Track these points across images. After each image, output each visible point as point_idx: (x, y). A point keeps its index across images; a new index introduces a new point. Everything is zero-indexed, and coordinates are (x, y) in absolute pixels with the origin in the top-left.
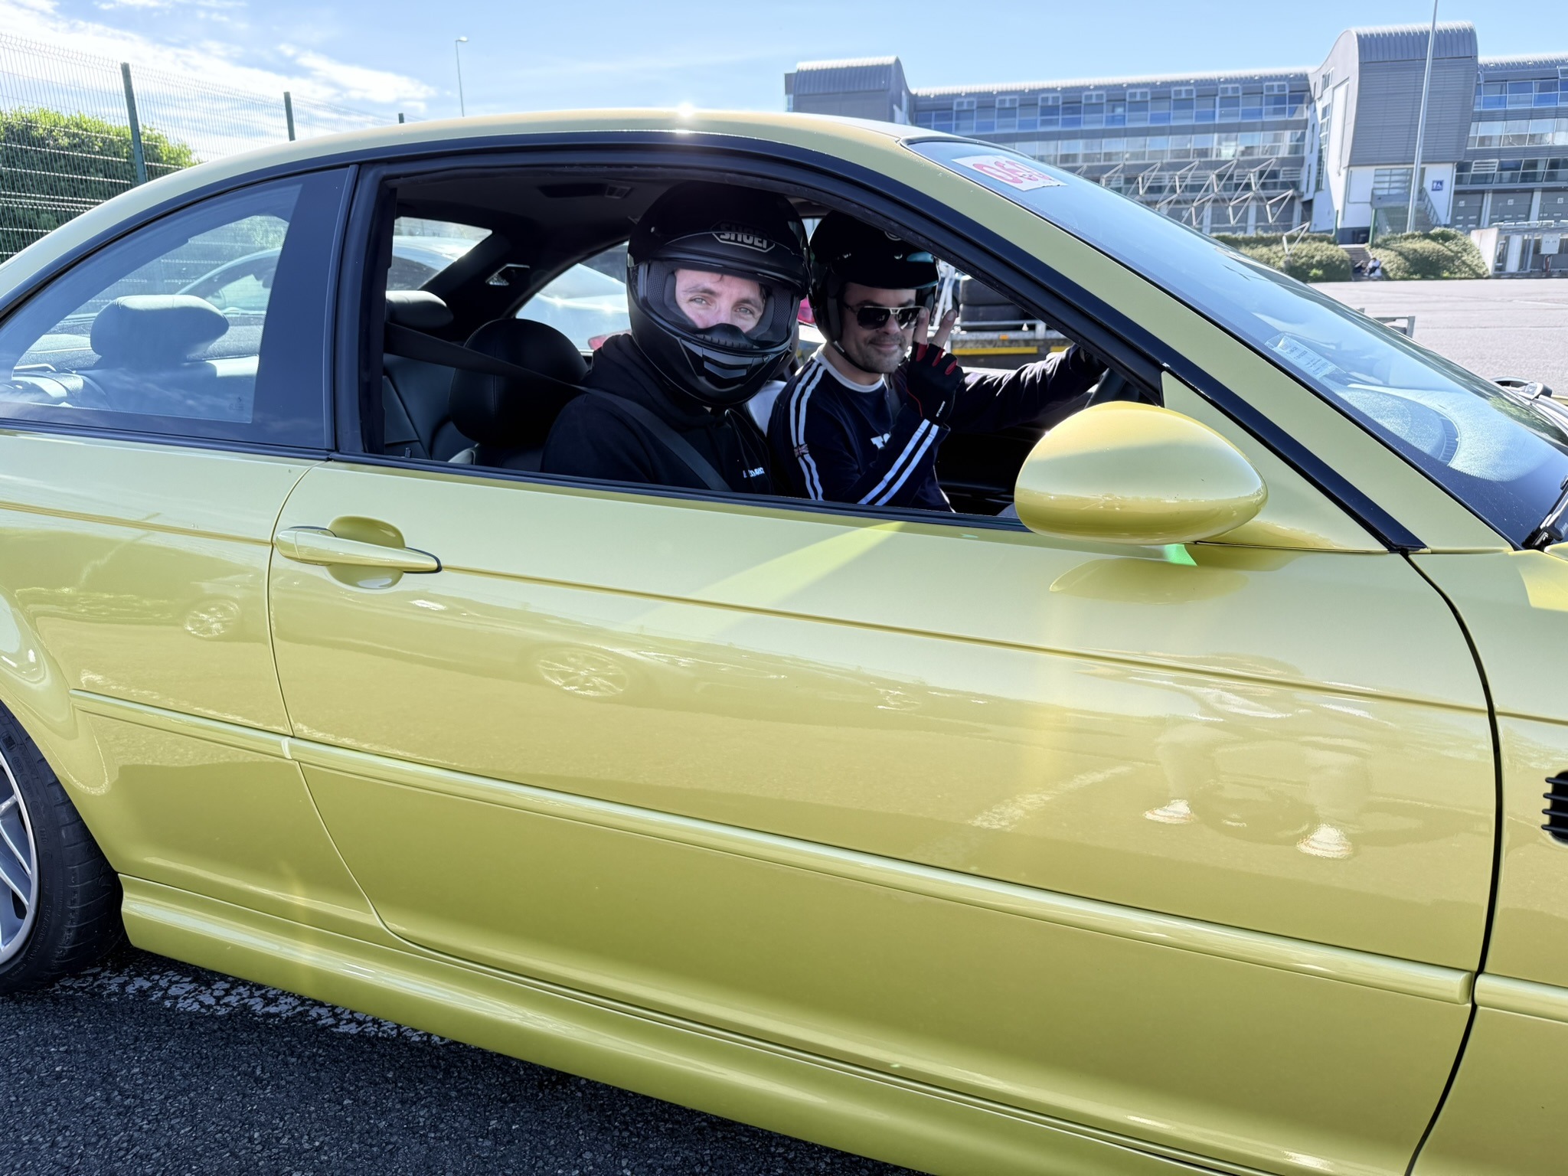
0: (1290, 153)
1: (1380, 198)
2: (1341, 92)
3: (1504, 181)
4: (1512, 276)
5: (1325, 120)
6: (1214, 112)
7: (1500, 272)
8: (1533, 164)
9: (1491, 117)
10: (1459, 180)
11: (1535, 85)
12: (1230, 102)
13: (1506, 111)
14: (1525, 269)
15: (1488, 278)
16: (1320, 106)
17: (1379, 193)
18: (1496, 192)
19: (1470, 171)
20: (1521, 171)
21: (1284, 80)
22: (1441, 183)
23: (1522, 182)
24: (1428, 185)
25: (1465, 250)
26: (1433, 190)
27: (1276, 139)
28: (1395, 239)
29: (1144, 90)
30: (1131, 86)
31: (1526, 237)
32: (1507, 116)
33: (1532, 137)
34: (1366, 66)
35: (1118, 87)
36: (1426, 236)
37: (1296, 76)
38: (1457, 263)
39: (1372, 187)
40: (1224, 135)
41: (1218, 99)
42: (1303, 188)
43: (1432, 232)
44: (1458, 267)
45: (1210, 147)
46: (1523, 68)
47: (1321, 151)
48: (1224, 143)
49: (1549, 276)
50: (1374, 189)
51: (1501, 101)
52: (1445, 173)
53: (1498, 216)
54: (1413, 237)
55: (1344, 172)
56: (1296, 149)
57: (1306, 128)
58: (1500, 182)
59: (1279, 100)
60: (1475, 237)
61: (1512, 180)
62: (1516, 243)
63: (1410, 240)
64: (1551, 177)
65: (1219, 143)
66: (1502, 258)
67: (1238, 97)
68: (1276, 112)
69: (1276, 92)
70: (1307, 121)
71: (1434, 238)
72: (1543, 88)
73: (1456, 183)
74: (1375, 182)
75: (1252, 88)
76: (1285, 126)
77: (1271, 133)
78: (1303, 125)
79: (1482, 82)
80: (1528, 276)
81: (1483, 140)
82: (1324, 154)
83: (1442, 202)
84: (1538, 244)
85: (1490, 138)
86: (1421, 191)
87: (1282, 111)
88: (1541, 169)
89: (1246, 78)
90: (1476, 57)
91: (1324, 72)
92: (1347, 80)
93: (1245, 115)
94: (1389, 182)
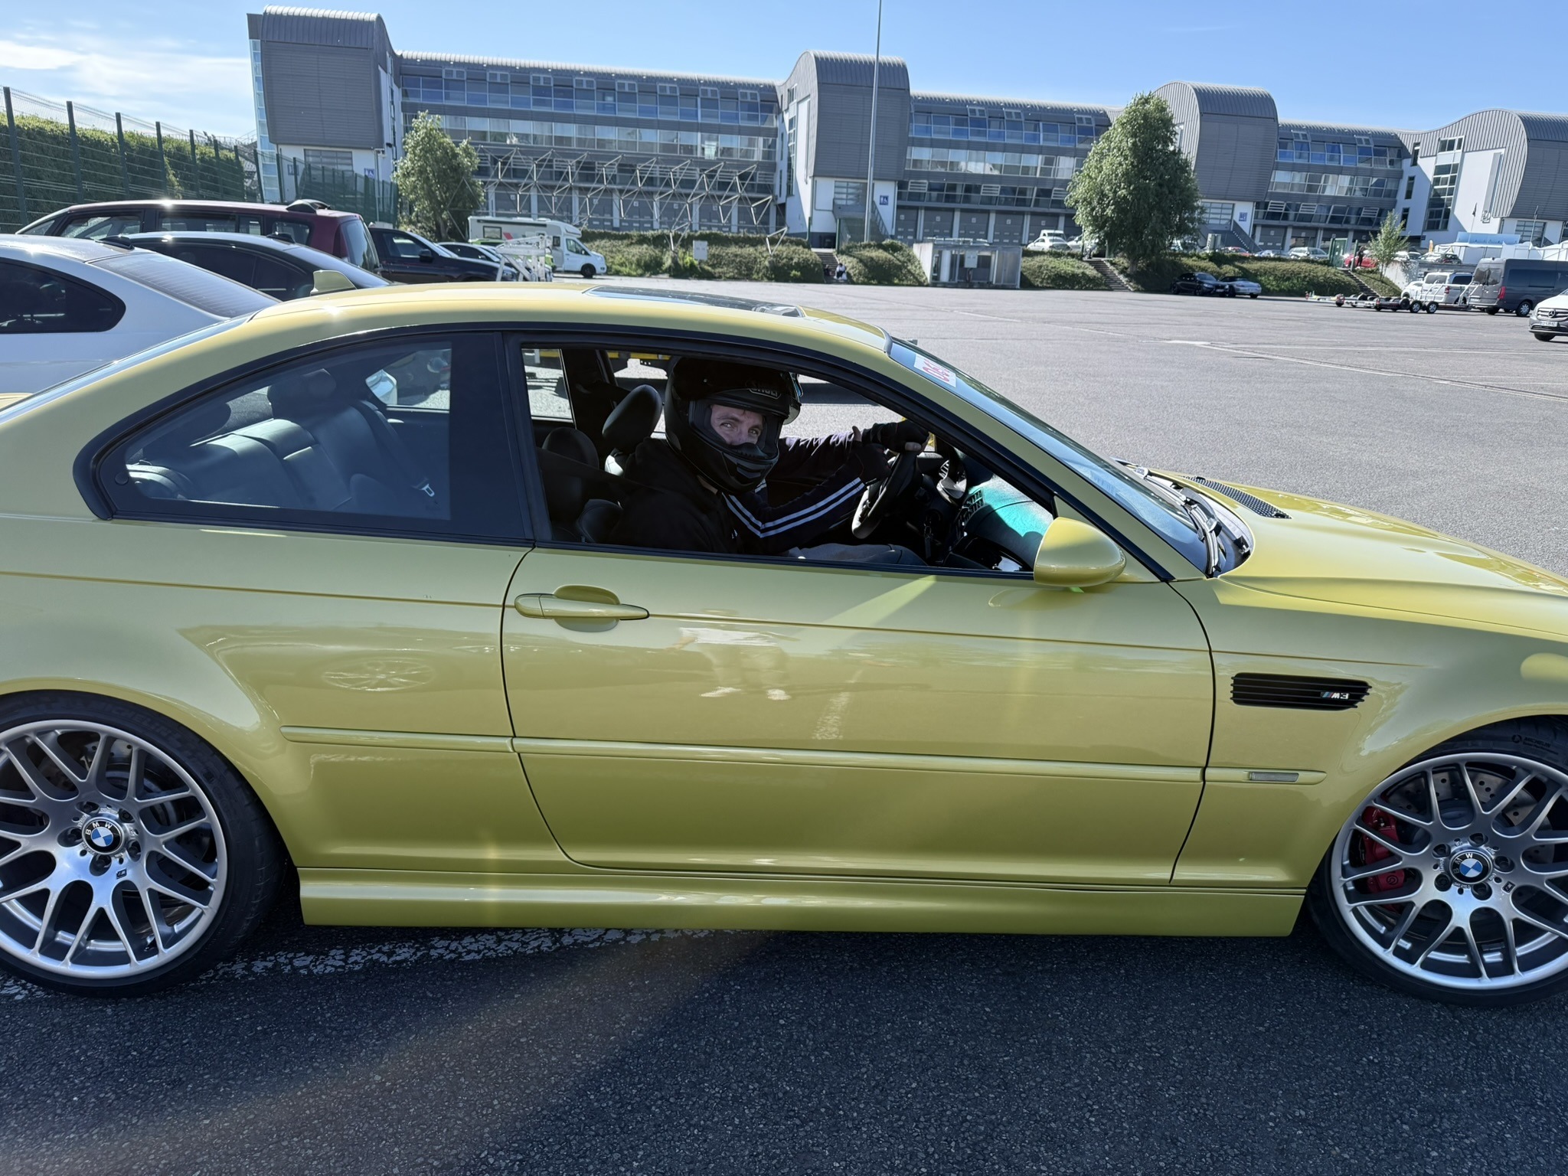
0: (763, 158)
1: (840, 207)
2: (804, 106)
3: (933, 199)
4: (945, 285)
5: (792, 131)
6: (697, 111)
7: (936, 282)
8: (953, 187)
9: (921, 143)
10: (900, 196)
11: (951, 119)
12: (709, 103)
13: (932, 139)
14: (954, 280)
15: (928, 286)
16: (787, 117)
17: (839, 202)
18: (927, 209)
19: (907, 188)
20: (945, 193)
21: (756, 89)
22: (887, 198)
23: (946, 202)
24: (877, 200)
26: (881, 204)
27: (751, 143)
28: (856, 247)
29: (632, 82)
30: (619, 76)
31: (953, 252)
32: (933, 144)
33: (952, 163)
34: (821, 85)
35: (606, 76)
36: (880, 246)
37: (765, 86)
38: (904, 271)
39: (832, 195)
40: (706, 134)
41: (699, 100)
42: (777, 192)
43: (884, 243)
44: (905, 275)
45: (694, 144)
46: (942, 104)
47: (790, 159)
48: (706, 143)
49: (971, 287)
50: (835, 200)
51: (928, 131)
52: (888, 189)
53: (930, 233)
54: (869, 246)
55: (810, 181)
56: (769, 154)
57: (776, 136)
58: (930, 200)
59: (752, 107)
60: (916, 249)
62: (947, 257)
63: (868, 249)
64: (967, 199)
65: (703, 142)
66: (936, 269)
67: (716, 100)
68: (751, 118)
69: (749, 99)
70: (776, 129)
71: (885, 248)
72: (957, 123)
73: (898, 199)
74: (836, 192)
75: (728, 93)
76: (758, 132)
77: (746, 138)
78: (774, 133)
79: (913, 111)
80: (956, 286)
81: (916, 162)
82: (793, 162)
83: (888, 214)
84: (962, 258)
85: (921, 161)
86: (873, 202)
87: (754, 118)
88: (959, 192)
89: (723, 83)
90: (908, 89)
91: (788, 87)
92: (809, 96)
93: (724, 117)
94: (847, 194)
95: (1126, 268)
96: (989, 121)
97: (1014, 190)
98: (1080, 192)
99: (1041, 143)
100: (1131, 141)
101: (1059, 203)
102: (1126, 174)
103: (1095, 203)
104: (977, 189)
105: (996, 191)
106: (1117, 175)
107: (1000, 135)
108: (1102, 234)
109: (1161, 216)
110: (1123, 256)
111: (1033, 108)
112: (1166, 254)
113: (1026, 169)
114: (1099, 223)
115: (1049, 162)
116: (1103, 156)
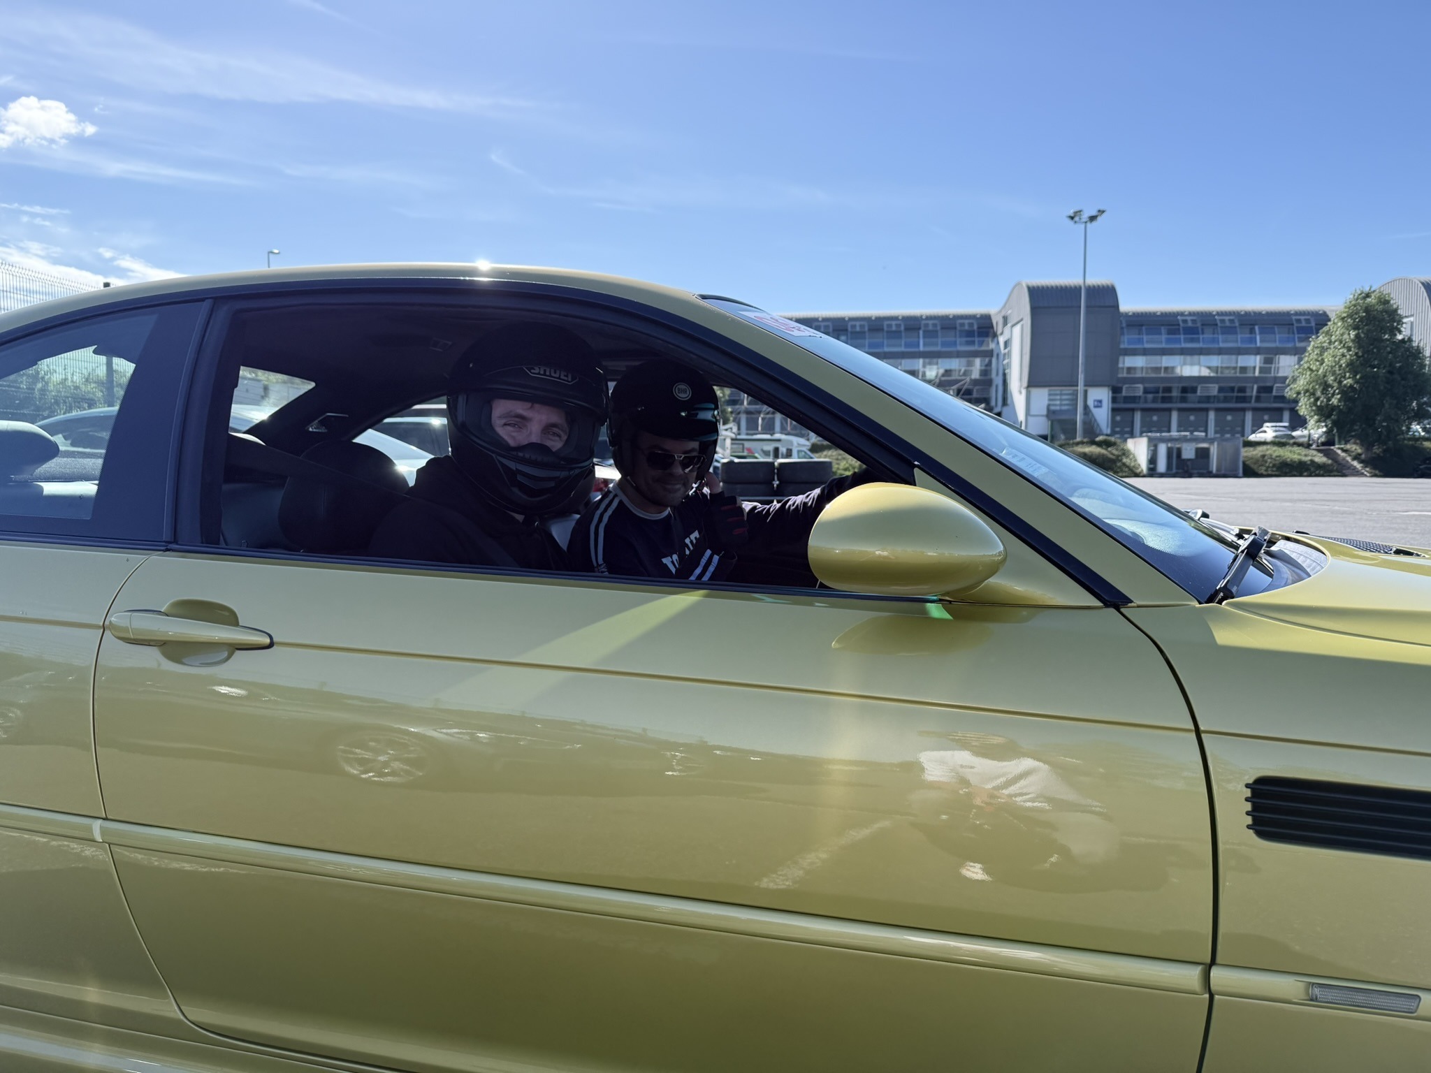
0: (981, 375)
1: (1054, 412)
2: (1017, 329)
3: (1148, 402)
4: (1162, 475)
5: (1006, 351)
6: (918, 342)
7: (1152, 472)
8: (1169, 390)
9: (1134, 352)
10: (1114, 400)
11: (1163, 330)
12: (930, 334)
13: (1145, 348)
14: (1172, 470)
15: (1144, 476)
16: (1002, 340)
17: (1053, 408)
18: (1143, 410)
19: (1121, 393)
20: (1161, 395)
21: (973, 319)
22: (1100, 401)
23: (1162, 403)
24: (1090, 403)
25: (1124, 454)
26: (1095, 407)
27: (970, 364)
28: (1068, 444)
29: (862, 323)
30: (852, 319)
31: (1169, 445)
32: (1145, 352)
33: (1166, 369)
34: (1035, 310)
35: (841, 320)
36: (1093, 443)
37: (981, 315)
38: (1119, 464)
39: (1046, 402)
40: (927, 360)
41: (921, 332)
42: (993, 403)
43: (1098, 440)
44: (1120, 467)
45: (916, 368)
46: (1154, 317)
47: (1004, 375)
48: (928, 367)
49: (1190, 476)
50: (1049, 406)
51: (1140, 341)
52: (1101, 394)
53: (1147, 428)
54: (1082, 443)
55: (1024, 392)
56: (986, 372)
57: (992, 356)
58: (1146, 401)
59: (970, 334)
60: (1131, 444)
61: (1154, 400)
62: (1162, 449)
63: (1080, 446)
64: (1183, 400)
65: (924, 366)
66: (1152, 461)
67: (937, 331)
68: (968, 343)
69: (967, 327)
70: (992, 351)
71: (1099, 444)
72: (1170, 332)
73: (1112, 402)
74: (1050, 400)
75: (948, 324)
76: (975, 354)
77: (964, 360)
78: (990, 354)
79: (1124, 325)
80: (1174, 476)
81: (1129, 369)
82: (1008, 377)
83: (1102, 416)
84: (1179, 451)
85: (1135, 369)
86: (1086, 407)
87: (973, 343)
88: (1175, 393)
89: (943, 316)
90: (1118, 306)
91: (1003, 313)
92: (1022, 320)
93: (944, 344)
94: (1061, 400)
95: (1360, 455)
96: (1202, 330)
97: (1232, 389)
98: (1301, 383)
99: (1258, 344)
100: (1353, 334)
101: (1282, 398)
102: (1351, 364)
103: (1318, 393)
104: (1194, 390)
105: (1214, 390)
106: (1341, 366)
107: (1215, 341)
108: (1329, 422)
109: (1395, 402)
110: (1355, 443)
111: (1247, 314)
112: (1404, 439)
113: (1244, 369)
114: (1324, 412)
115: (1268, 361)
116: (1323, 350)
